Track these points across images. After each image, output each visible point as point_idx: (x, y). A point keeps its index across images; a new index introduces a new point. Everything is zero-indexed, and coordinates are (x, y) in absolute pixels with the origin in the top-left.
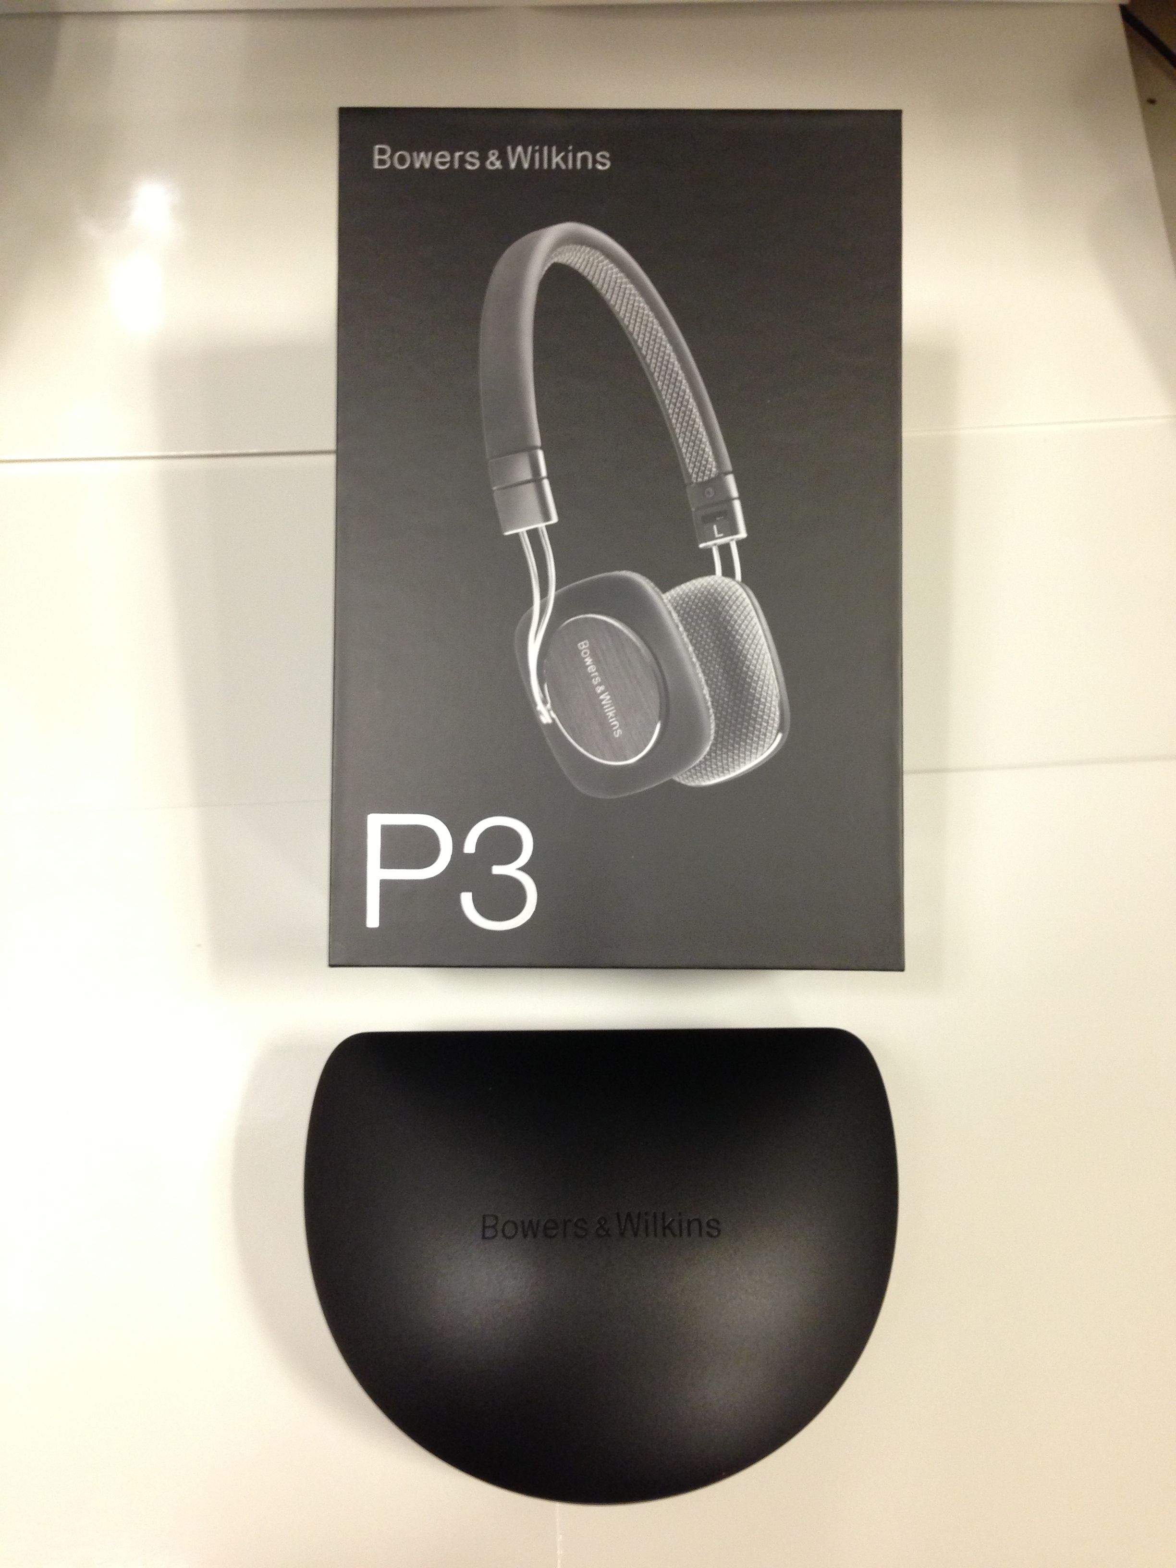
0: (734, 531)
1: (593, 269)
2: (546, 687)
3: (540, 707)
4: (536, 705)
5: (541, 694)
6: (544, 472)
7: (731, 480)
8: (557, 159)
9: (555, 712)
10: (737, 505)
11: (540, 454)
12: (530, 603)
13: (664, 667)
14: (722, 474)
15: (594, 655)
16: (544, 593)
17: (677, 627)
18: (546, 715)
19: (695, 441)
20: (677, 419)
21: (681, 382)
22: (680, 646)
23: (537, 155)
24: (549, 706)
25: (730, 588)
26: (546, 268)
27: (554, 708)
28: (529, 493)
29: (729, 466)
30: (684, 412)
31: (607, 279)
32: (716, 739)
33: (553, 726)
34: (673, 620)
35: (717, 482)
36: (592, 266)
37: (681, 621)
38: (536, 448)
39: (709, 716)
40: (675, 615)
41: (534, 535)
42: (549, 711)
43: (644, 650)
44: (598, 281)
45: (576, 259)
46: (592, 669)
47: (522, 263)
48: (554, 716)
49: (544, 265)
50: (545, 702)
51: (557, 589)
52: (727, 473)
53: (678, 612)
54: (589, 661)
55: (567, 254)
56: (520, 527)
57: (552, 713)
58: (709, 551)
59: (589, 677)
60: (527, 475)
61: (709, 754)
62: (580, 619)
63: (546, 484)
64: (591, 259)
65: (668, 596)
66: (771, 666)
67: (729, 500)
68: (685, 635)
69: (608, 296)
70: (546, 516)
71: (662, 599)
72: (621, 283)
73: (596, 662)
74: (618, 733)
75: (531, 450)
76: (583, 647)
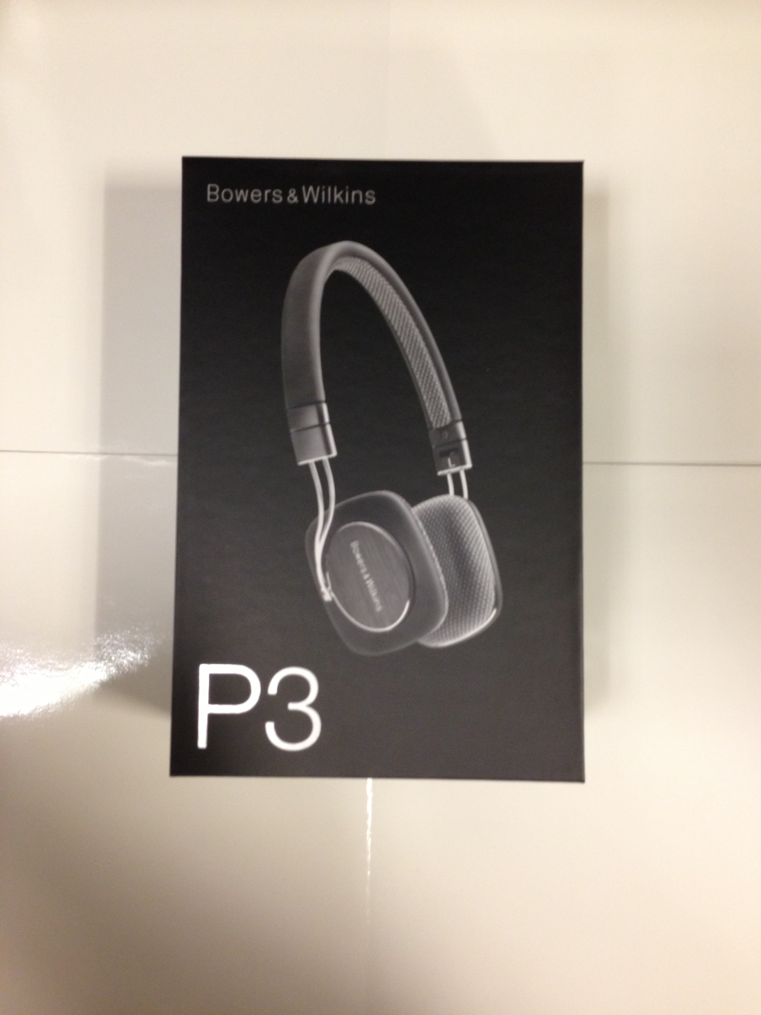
0: (462, 462)
1: (363, 274)
2: (328, 575)
3: (323, 589)
4: (320, 587)
5: (325, 581)
6: (327, 419)
7: (461, 427)
8: (337, 196)
9: (334, 593)
10: (465, 445)
11: (325, 407)
12: (317, 514)
13: (412, 561)
14: (454, 422)
15: (362, 551)
16: (327, 506)
17: (422, 532)
18: (327, 595)
19: (435, 399)
20: (422, 382)
21: (425, 356)
22: (423, 546)
23: (323, 193)
24: (330, 587)
25: (460, 504)
26: (329, 274)
27: (334, 590)
28: (316, 434)
29: (459, 415)
31: (373, 282)
32: (449, 612)
33: (332, 603)
34: (419, 527)
35: (451, 428)
37: (425, 527)
38: (321, 402)
39: (444, 597)
40: (420, 524)
41: (319, 465)
42: (329, 592)
43: (398, 549)
44: (366, 283)
45: (351, 268)
46: (360, 562)
47: (312, 270)
48: (333, 595)
49: (329, 270)
50: (327, 585)
51: (335, 505)
52: (457, 421)
53: (423, 521)
54: (358, 556)
55: (344, 265)
56: (310, 459)
57: (332, 593)
58: (444, 478)
60: (315, 421)
61: (445, 623)
62: (352, 525)
63: (329, 429)
64: (361, 267)
65: (415, 509)
66: (488, 560)
67: (459, 441)
68: (427, 538)
69: (373, 294)
70: (328, 451)
71: (411, 513)
72: (383, 285)
73: (364, 556)
74: (379, 608)
75: (317, 403)
76: (355, 545)
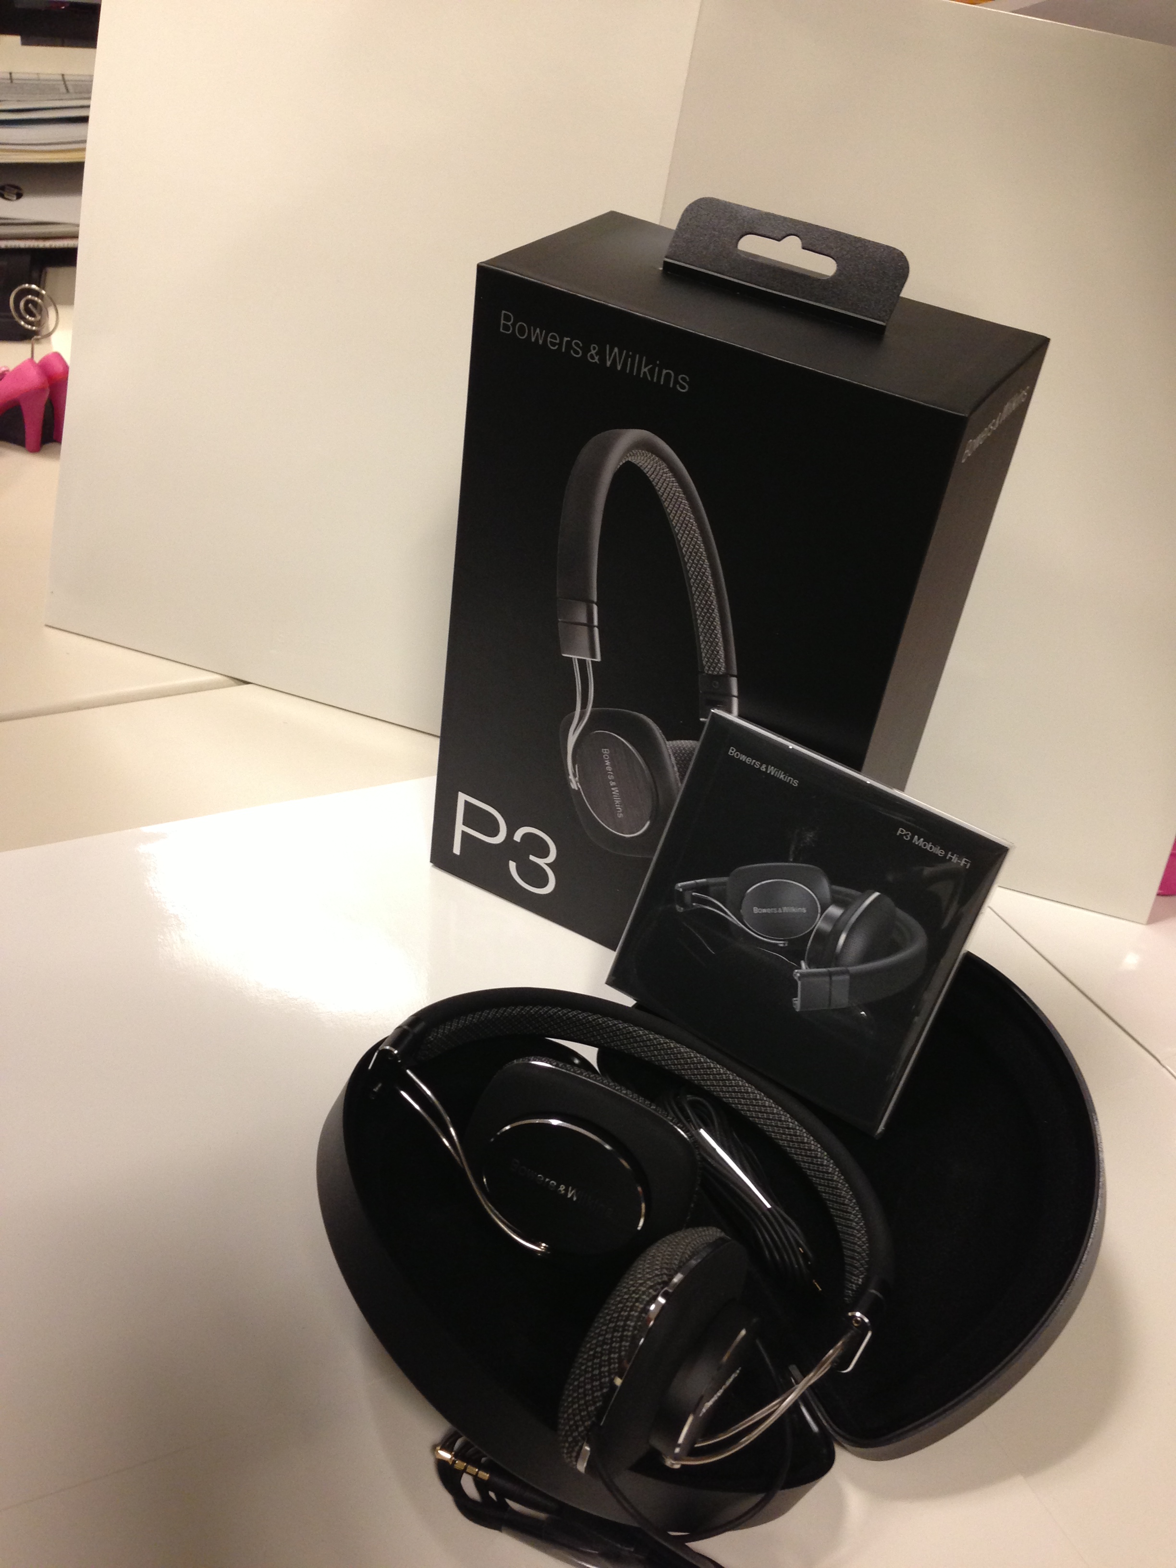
1: (658, 477)
2: (576, 766)
3: (571, 777)
4: (569, 775)
5: (573, 770)
6: (596, 623)
7: (734, 682)
8: (645, 370)
9: (580, 784)
10: (735, 702)
11: (595, 608)
12: (574, 709)
14: (728, 675)
15: (612, 760)
16: (584, 706)
17: (673, 766)
18: (574, 784)
19: (713, 643)
20: (702, 621)
21: (711, 594)
23: (629, 361)
24: (577, 779)
26: (621, 464)
27: (581, 781)
28: (582, 634)
29: (735, 672)
30: (709, 618)
31: (668, 489)
33: (578, 792)
34: (671, 761)
35: (724, 679)
36: (657, 474)
37: (677, 764)
38: (593, 602)
40: (673, 758)
41: (582, 663)
42: (576, 782)
43: (647, 772)
44: (660, 489)
45: (646, 464)
46: (609, 768)
47: (605, 450)
48: (580, 787)
49: (621, 460)
50: (575, 776)
51: (593, 707)
52: (732, 676)
53: (676, 758)
54: (608, 763)
55: (639, 458)
56: (574, 655)
57: (578, 784)
59: (606, 773)
60: (583, 619)
62: (606, 733)
63: (596, 630)
64: (658, 468)
65: (670, 744)
69: (666, 504)
70: (593, 655)
71: (666, 744)
72: (678, 497)
73: (612, 765)
74: (620, 815)
75: (589, 602)
76: (606, 752)
